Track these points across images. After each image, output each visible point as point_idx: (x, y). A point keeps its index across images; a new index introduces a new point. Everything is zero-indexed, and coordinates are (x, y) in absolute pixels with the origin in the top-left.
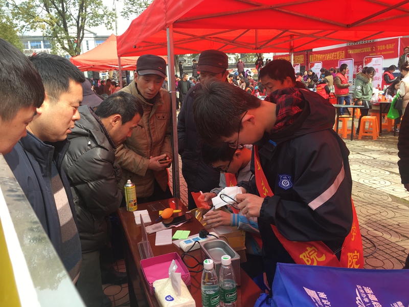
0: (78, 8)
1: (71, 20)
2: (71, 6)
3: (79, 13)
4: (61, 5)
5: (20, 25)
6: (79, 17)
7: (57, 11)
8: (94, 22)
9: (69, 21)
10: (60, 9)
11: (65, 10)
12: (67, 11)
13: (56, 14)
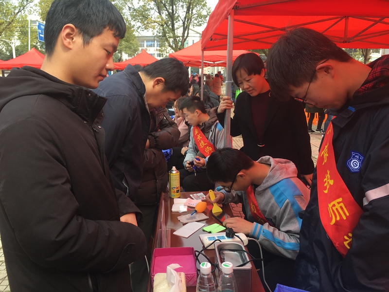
0: (185, 10)
1: (179, 20)
2: (179, 8)
3: (186, 14)
4: (171, 7)
5: (137, 26)
6: (185, 18)
7: (167, 13)
8: (198, 22)
9: (177, 22)
10: (171, 11)
11: (175, 12)
12: (176, 13)
13: (166, 15)
